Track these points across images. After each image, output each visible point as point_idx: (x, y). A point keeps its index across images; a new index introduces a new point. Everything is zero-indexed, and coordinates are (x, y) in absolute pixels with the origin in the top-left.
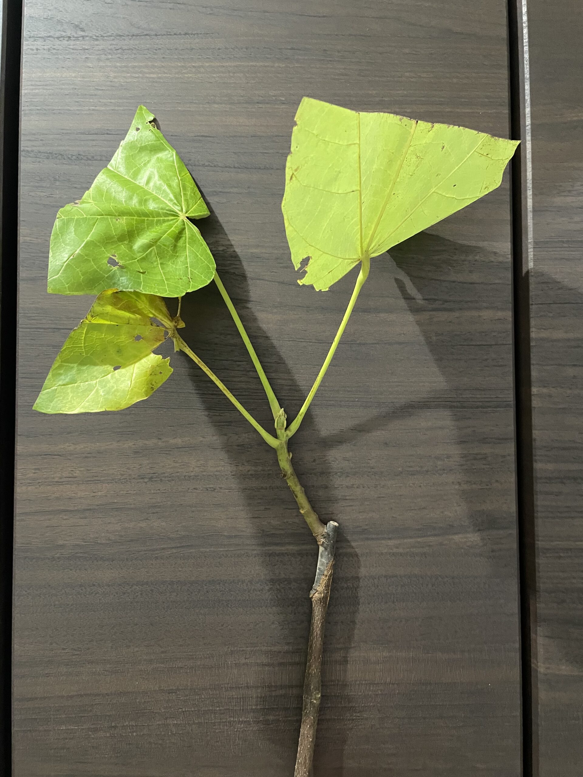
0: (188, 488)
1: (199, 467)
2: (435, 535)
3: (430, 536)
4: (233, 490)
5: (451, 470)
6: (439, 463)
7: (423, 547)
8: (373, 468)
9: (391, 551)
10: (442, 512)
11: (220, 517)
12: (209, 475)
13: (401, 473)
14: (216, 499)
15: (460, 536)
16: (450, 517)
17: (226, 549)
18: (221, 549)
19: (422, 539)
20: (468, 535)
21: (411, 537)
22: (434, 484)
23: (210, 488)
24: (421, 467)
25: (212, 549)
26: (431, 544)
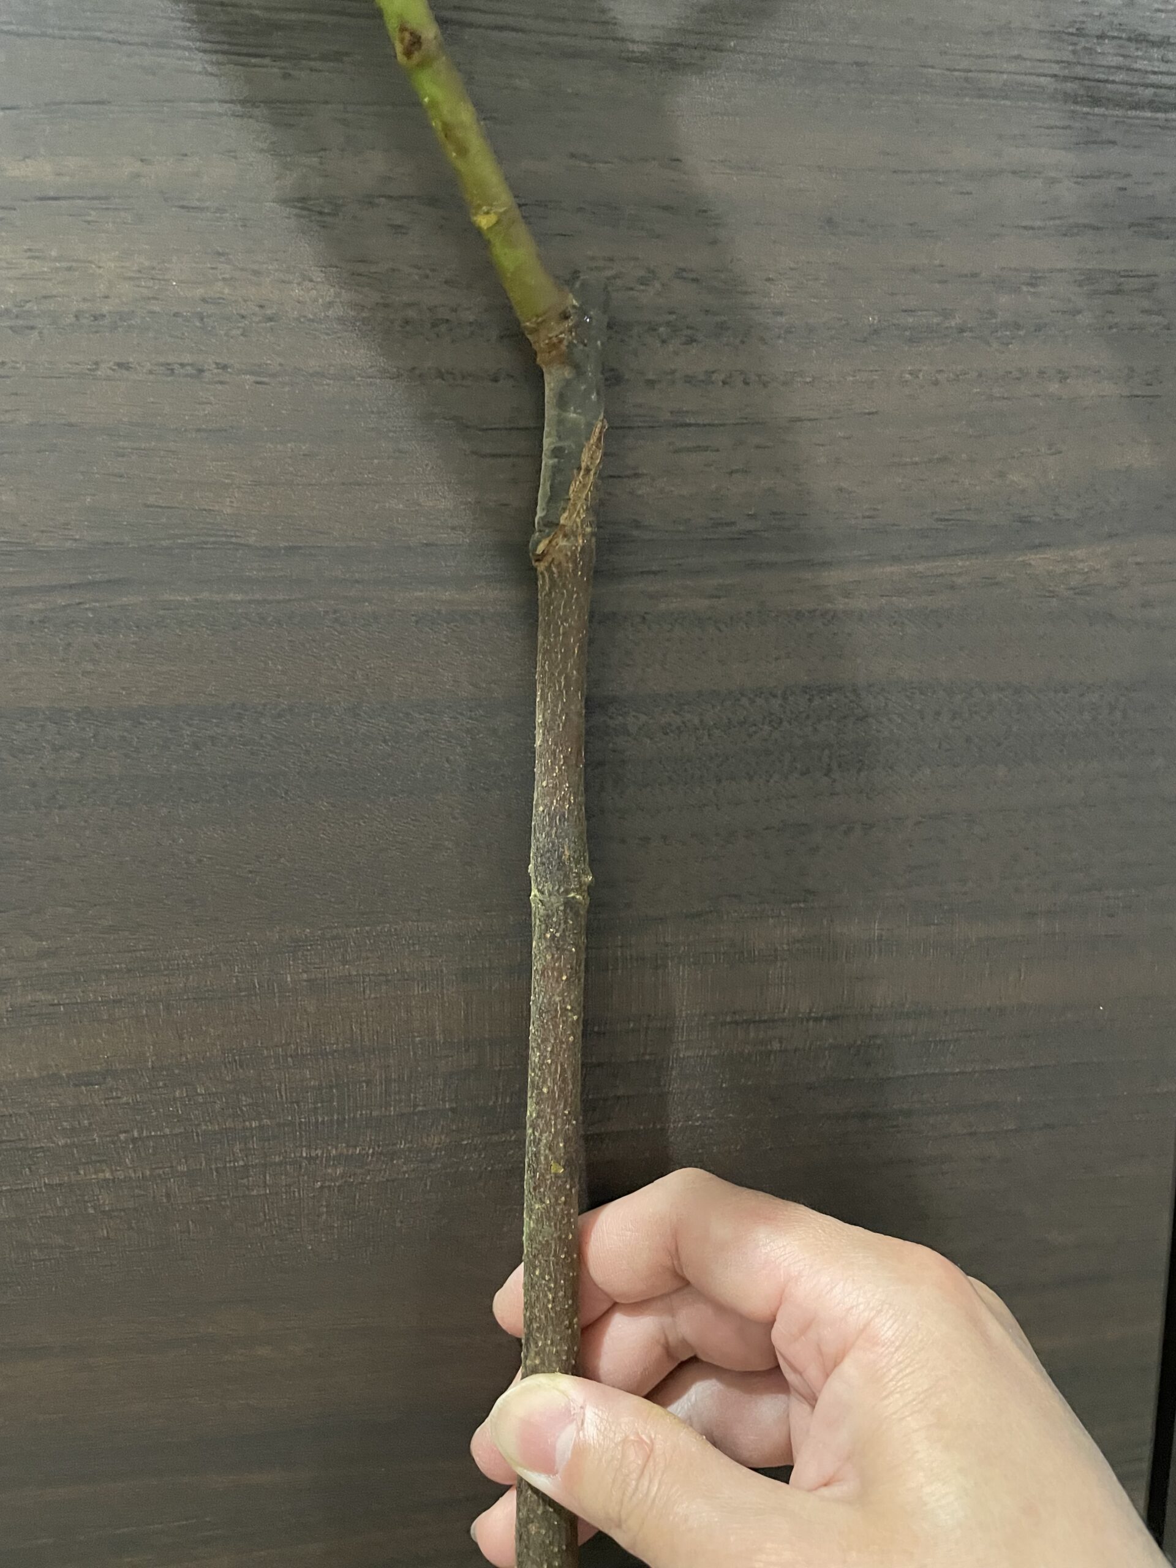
2: (971, 552)
3: (956, 554)
5: (1038, 328)
6: (1004, 299)
7: (931, 593)
8: (781, 314)
9: (829, 605)
10: (1002, 475)
11: (228, 476)
13: (876, 332)
15: (1050, 554)
16: (1023, 491)
17: (258, 596)
18: (239, 598)
19: (931, 564)
20: (1080, 553)
21: (896, 559)
22: (980, 375)
24: (946, 314)
25: (205, 595)
26: (959, 581)
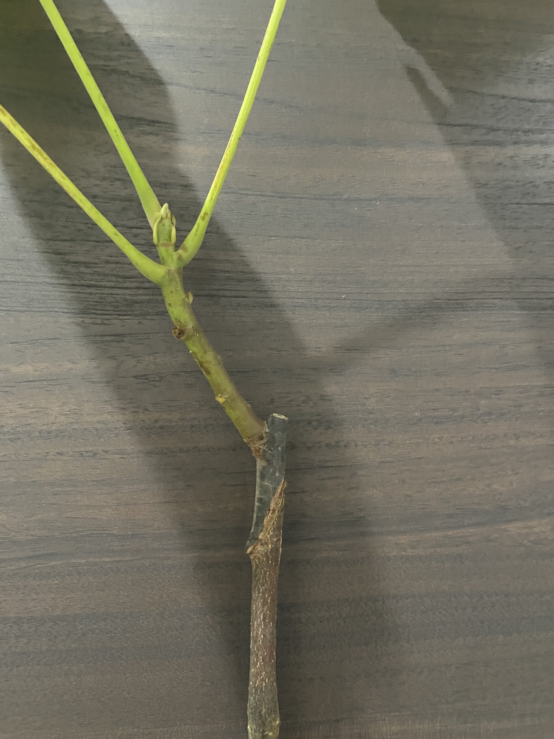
0: (47, 453)
1: (66, 414)
2: (478, 524)
3: (469, 525)
4: (129, 454)
5: (503, 414)
6: (483, 402)
7: (457, 546)
8: (372, 413)
9: (404, 553)
10: (489, 486)
11: (105, 502)
12: (85, 429)
13: (420, 420)
14: (98, 471)
15: (519, 524)
16: (501, 494)
17: (117, 559)
18: (107, 560)
19: (455, 531)
20: (534, 523)
21: (437, 529)
22: (474, 438)
23: (87, 452)
24: (454, 410)
25: (91, 560)
26: (471, 539)
